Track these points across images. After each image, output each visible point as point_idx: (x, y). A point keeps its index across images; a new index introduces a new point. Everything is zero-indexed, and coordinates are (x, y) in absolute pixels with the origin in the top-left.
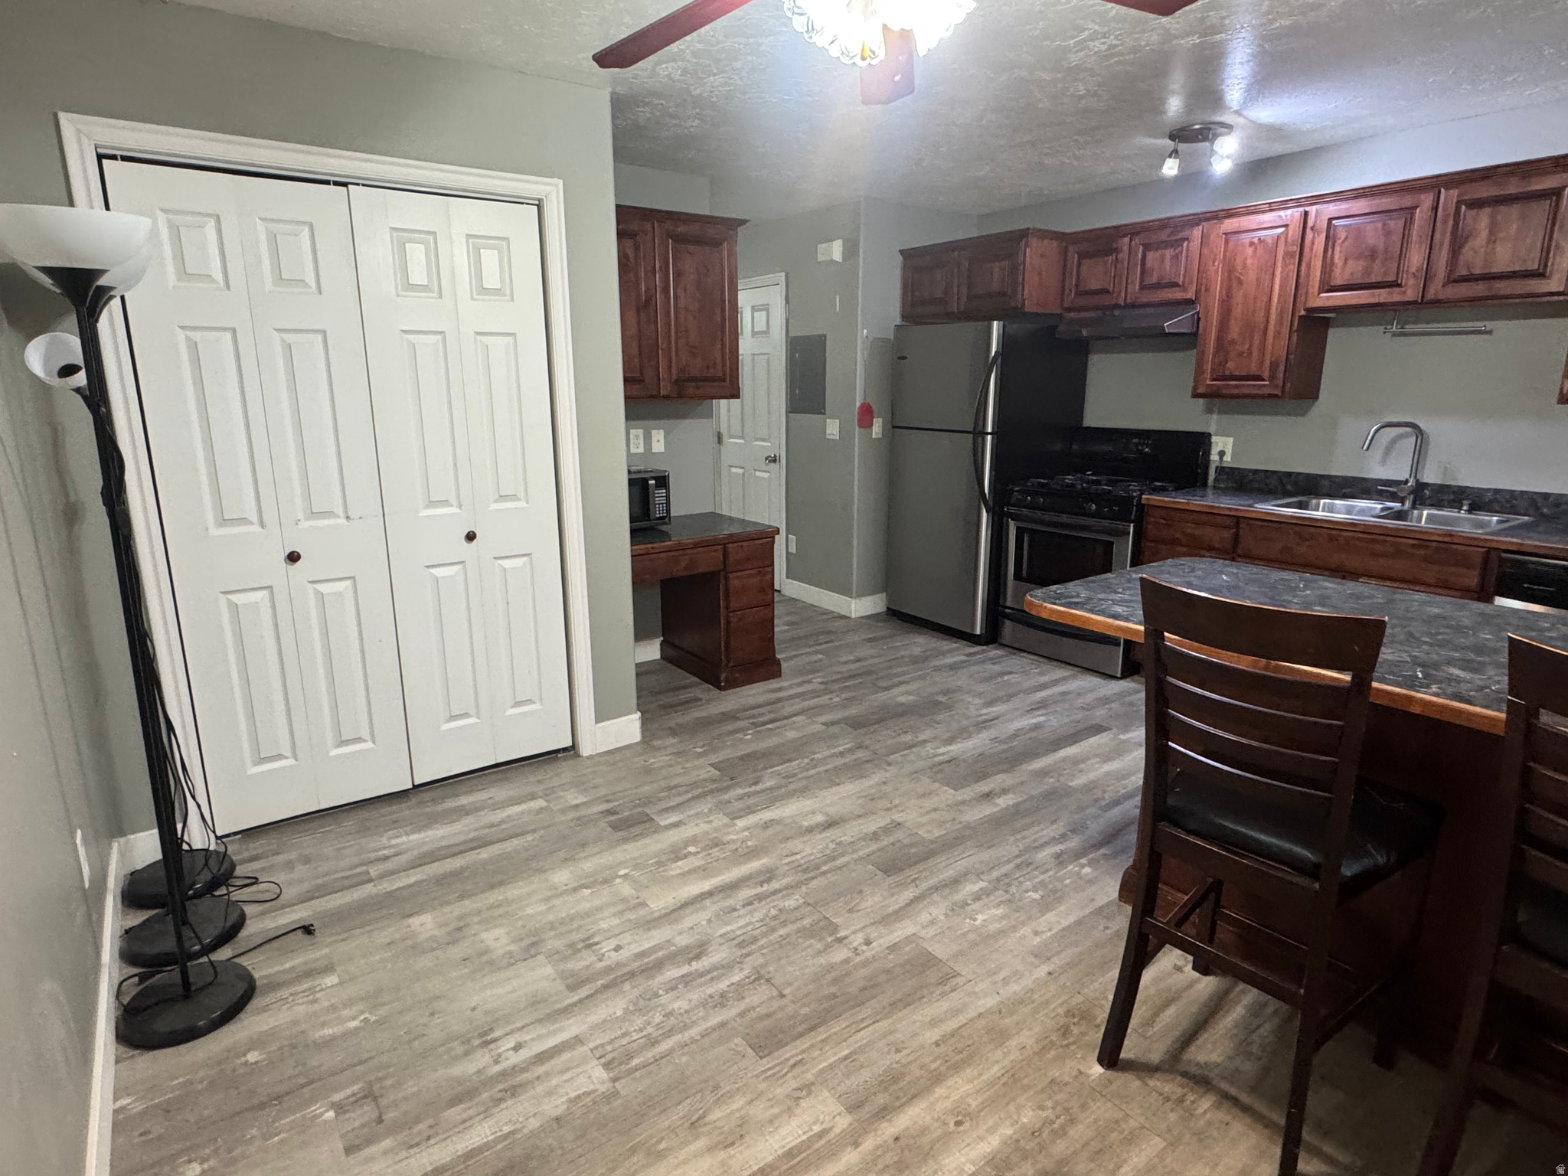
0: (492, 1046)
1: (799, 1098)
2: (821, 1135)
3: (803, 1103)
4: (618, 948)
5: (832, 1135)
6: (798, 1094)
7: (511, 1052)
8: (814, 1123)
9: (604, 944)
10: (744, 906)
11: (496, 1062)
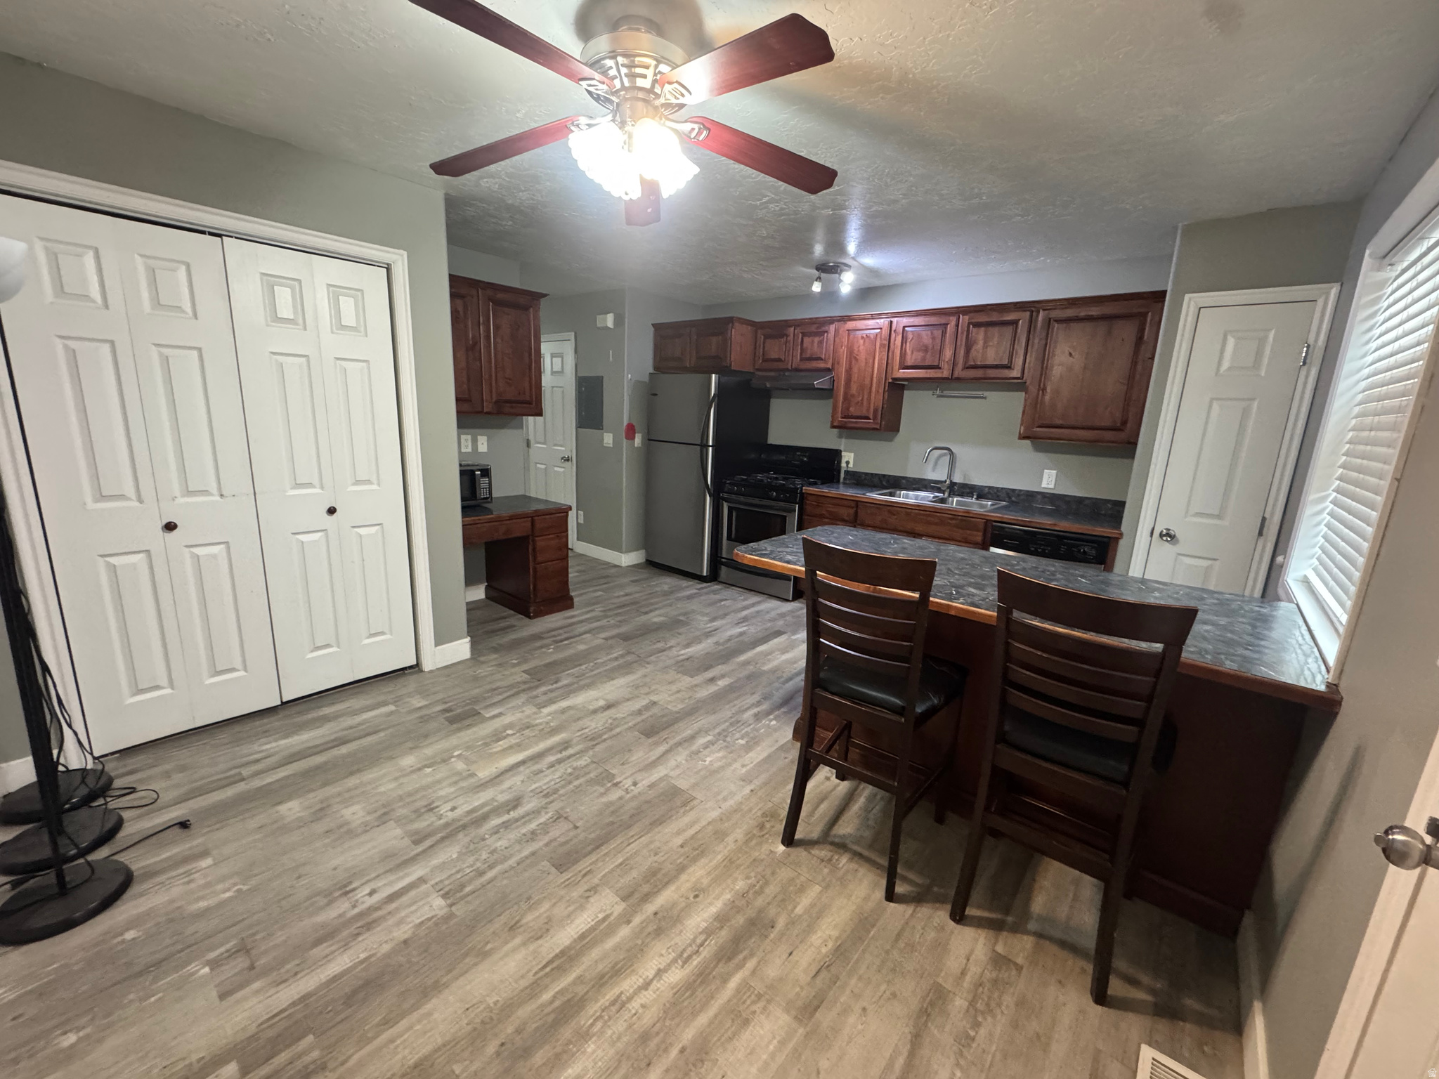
0: (351, 895)
1: (588, 897)
2: (604, 919)
3: (592, 900)
4: (453, 809)
5: (612, 918)
6: (588, 894)
7: (367, 897)
8: (600, 912)
9: (442, 807)
10: (548, 768)
11: (354, 907)
